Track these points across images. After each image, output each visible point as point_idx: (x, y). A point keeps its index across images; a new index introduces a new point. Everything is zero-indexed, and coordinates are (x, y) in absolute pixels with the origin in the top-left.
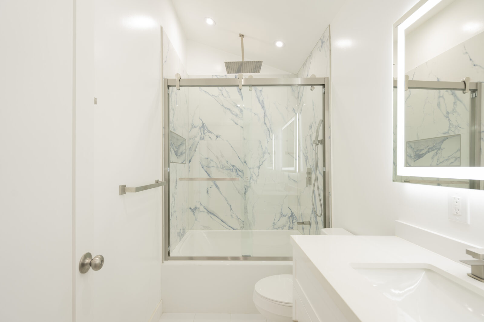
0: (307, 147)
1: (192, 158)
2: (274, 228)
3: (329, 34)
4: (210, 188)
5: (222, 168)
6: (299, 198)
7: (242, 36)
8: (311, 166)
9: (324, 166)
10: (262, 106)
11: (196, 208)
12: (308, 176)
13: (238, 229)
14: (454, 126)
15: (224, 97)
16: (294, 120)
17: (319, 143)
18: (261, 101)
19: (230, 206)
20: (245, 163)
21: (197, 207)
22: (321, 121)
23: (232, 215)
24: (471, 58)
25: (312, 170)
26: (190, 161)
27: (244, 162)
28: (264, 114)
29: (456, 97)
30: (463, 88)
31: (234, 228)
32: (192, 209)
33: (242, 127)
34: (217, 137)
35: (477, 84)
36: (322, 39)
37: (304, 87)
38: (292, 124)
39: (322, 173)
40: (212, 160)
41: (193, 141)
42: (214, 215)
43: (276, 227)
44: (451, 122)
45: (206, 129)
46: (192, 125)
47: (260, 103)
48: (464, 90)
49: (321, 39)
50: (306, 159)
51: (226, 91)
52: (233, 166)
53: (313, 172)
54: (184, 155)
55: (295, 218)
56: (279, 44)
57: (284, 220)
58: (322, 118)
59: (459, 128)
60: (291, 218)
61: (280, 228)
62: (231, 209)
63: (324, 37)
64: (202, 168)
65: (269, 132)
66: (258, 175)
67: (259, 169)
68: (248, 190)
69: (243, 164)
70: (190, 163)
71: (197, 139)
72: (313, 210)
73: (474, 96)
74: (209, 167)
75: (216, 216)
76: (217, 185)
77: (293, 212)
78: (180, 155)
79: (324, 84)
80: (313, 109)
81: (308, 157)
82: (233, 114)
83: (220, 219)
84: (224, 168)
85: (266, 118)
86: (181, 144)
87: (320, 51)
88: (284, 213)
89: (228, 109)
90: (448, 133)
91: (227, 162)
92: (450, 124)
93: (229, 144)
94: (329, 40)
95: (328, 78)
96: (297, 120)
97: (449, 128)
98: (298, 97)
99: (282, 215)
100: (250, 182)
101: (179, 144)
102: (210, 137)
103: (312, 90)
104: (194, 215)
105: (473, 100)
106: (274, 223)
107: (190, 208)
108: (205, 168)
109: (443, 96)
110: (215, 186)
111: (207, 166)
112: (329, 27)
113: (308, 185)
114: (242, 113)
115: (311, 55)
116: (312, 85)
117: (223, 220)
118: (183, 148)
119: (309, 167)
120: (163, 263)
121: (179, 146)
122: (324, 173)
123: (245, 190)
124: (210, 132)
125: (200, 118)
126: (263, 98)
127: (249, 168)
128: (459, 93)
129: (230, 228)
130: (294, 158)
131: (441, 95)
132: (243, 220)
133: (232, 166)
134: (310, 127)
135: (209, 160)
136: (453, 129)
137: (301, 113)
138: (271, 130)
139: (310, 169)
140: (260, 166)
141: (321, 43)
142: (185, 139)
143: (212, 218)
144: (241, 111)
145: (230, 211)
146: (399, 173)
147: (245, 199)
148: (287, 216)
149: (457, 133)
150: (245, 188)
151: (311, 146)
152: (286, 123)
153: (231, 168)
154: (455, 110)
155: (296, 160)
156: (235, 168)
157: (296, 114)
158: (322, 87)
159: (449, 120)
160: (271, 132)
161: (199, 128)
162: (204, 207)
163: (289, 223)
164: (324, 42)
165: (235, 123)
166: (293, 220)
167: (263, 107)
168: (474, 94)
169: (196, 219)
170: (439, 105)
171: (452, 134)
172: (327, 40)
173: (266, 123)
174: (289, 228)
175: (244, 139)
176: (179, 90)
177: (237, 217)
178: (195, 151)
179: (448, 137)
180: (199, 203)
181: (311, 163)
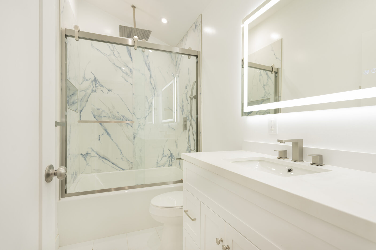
0: (183, 102)
1: (83, 108)
2: (158, 166)
3: (201, 21)
4: (102, 135)
5: (113, 118)
6: (176, 141)
7: (134, 7)
8: (186, 116)
9: (197, 114)
10: (148, 68)
11: (87, 154)
12: (184, 124)
13: (127, 170)
14: (267, 93)
15: (115, 56)
16: (173, 82)
17: (193, 98)
18: (147, 64)
19: (121, 151)
20: (133, 115)
21: (89, 152)
22: (195, 81)
23: (122, 158)
24: (275, 54)
25: (187, 118)
26: (81, 111)
27: (133, 113)
28: (150, 76)
29: (268, 76)
30: (272, 70)
31: (124, 169)
32: (83, 155)
33: (131, 84)
34: (109, 90)
35: (277, 69)
36: (196, 23)
37: (182, 55)
38: (172, 85)
39: (195, 119)
40: (104, 111)
41: (85, 93)
42: (105, 159)
43: (159, 165)
44: (266, 91)
45: (98, 83)
46: (84, 78)
47: (147, 66)
48: (272, 71)
49: (194, 23)
50: (183, 111)
51: (118, 52)
52: (124, 116)
53: (188, 120)
54: (76, 104)
55: (173, 157)
56: (164, 21)
57: (165, 159)
58: (195, 80)
59: (269, 94)
60: (170, 157)
61: (162, 166)
62: (121, 153)
63: (197, 22)
64: (94, 118)
65: (154, 90)
66: (145, 124)
67: (145, 119)
68: (136, 137)
69: (132, 115)
70: (82, 112)
71: (89, 91)
72: (188, 148)
73: (276, 76)
74: (100, 117)
75: (108, 160)
76: (108, 133)
77: (172, 153)
78: (71, 104)
79: (197, 55)
80: (189, 74)
81: (184, 109)
82: (123, 72)
83: (111, 162)
84: (115, 118)
85: (151, 78)
86: (73, 94)
87: (194, 32)
88: (165, 154)
89: (119, 67)
90: (264, 97)
91: (118, 113)
92: (265, 92)
93: (120, 97)
94: (200, 25)
95: (200, 51)
96: (175, 83)
97: (265, 94)
98: (176, 65)
99: (164, 156)
100: (138, 129)
101: (71, 94)
102: (102, 90)
103: (189, 58)
104: (86, 160)
105: (276, 77)
106: (157, 162)
107: (81, 154)
108: (97, 117)
109: (262, 75)
110: (107, 134)
111: (98, 116)
112: (201, 15)
113: (184, 130)
114: (132, 72)
115: (187, 34)
116: (189, 55)
117: (114, 163)
118: (74, 98)
119: (185, 117)
120: (60, 200)
121: (71, 96)
122: (197, 119)
123: (134, 136)
124: (102, 86)
125: (92, 73)
126: (149, 63)
127: (137, 118)
128: (269, 73)
129: (120, 169)
130: (173, 111)
131: (261, 74)
132: (132, 162)
133: (122, 116)
134: (186, 87)
135: (101, 110)
136: (266, 95)
137: (178, 77)
138: (155, 88)
139: (186, 118)
140: (146, 117)
141: (195, 26)
142: (78, 90)
143: (103, 162)
144: (131, 70)
145: (121, 154)
146: (245, 111)
147: (134, 144)
148: (168, 156)
149: (268, 98)
150: (134, 135)
151: (187, 101)
152: (167, 84)
153: (122, 118)
154: (267, 84)
155: (174, 113)
156: (125, 118)
157: (175, 78)
158: (195, 57)
159: (265, 90)
160: (156, 90)
161: (91, 81)
162: (96, 152)
163: (169, 162)
164: (197, 25)
165: (126, 80)
166: (172, 159)
167: (149, 70)
168: (276, 75)
169: (87, 164)
170: (260, 80)
171: (266, 98)
172: (199, 25)
173: (152, 82)
174: (169, 165)
175: (133, 94)
176: (77, 41)
177: (127, 159)
178: (87, 101)
179: (264, 100)
180: (91, 149)
181: (186, 113)
